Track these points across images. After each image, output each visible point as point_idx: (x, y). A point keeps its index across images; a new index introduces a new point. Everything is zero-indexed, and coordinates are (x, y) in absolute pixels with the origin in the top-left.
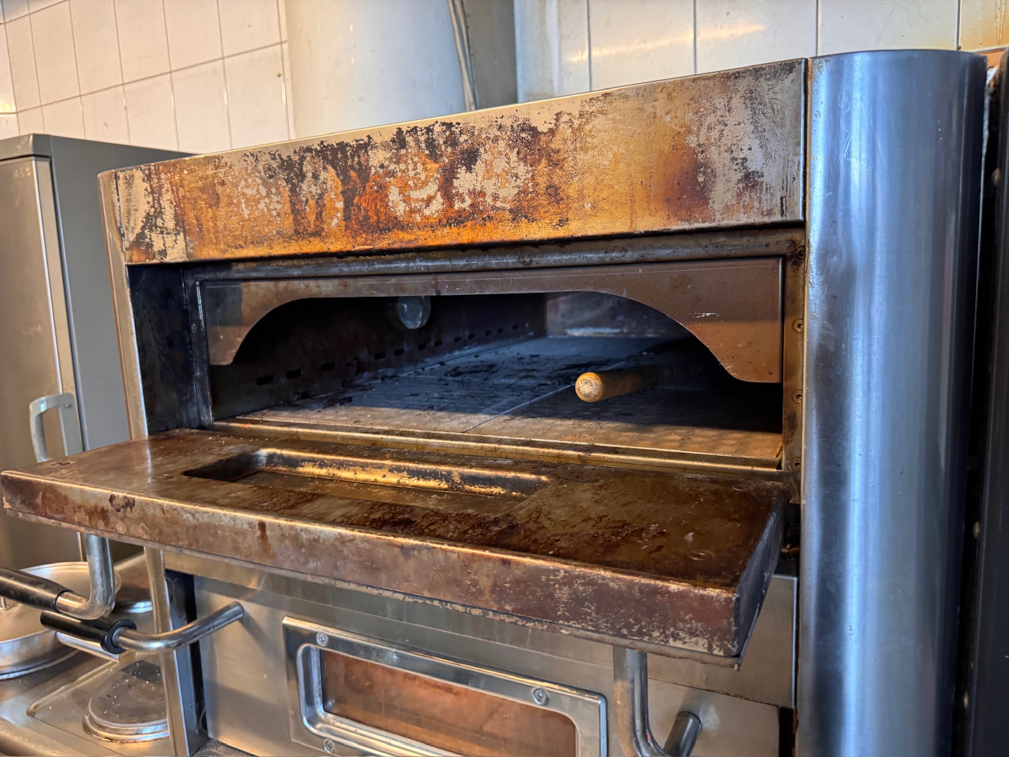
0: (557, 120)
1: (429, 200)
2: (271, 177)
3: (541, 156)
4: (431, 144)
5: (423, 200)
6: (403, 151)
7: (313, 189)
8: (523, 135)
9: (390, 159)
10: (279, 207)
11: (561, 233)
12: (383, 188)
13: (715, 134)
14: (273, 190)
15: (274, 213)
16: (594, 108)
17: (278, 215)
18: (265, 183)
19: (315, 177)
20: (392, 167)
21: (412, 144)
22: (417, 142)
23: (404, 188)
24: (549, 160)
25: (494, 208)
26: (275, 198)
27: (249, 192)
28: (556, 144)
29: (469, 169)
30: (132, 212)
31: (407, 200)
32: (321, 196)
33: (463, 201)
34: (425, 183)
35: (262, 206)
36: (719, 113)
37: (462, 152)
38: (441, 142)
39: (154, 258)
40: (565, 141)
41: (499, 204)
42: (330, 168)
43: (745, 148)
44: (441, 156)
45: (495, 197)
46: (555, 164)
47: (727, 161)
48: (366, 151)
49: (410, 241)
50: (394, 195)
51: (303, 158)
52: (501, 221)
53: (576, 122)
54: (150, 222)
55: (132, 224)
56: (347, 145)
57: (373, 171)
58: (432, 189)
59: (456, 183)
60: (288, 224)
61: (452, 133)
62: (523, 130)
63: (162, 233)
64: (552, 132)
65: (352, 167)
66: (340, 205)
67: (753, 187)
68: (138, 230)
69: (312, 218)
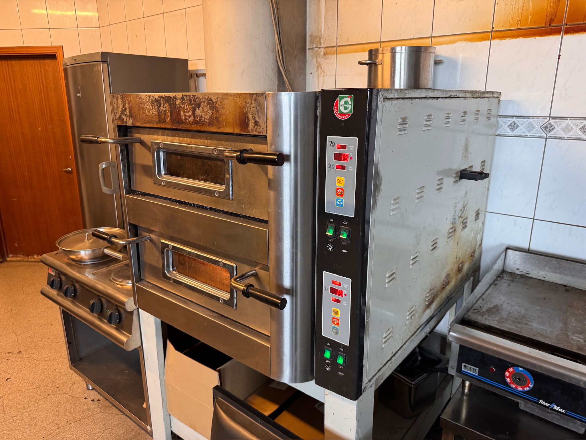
0: (217, 99)
1: (190, 116)
2: (153, 103)
3: (214, 108)
4: (190, 100)
5: (188, 116)
6: (184, 101)
7: (163, 109)
8: (210, 102)
9: (181, 103)
10: (155, 113)
11: (219, 131)
12: (179, 111)
13: (249, 109)
14: (154, 108)
15: (154, 114)
16: (225, 97)
17: (155, 115)
18: (151, 105)
19: (164, 105)
20: (181, 105)
21: (186, 99)
22: (187, 99)
23: (184, 112)
24: (216, 110)
25: (204, 121)
26: (154, 110)
27: (148, 107)
28: (217, 106)
29: (199, 109)
30: (118, 108)
31: (185, 115)
32: (165, 111)
33: (197, 118)
34: (189, 112)
35: (151, 112)
36: (250, 104)
37: (197, 104)
38: (192, 100)
39: (124, 124)
40: (219, 105)
41: (205, 120)
42: (167, 103)
43: (255, 114)
44: (192, 104)
45: (205, 118)
46: (217, 111)
47: (252, 117)
48: (175, 100)
49: (186, 128)
50: (182, 114)
51: (160, 99)
52: (206, 125)
53: (221, 100)
54: (123, 111)
55: (118, 112)
56: (171, 97)
57: (177, 106)
58: (190, 113)
59: (196, 112)
60: (157, 119)
61: (195, 98)
62: (210, 100)
63: (126, 116)
64: (216, 102)
65: (172, 103)
66: (169, 114)
67: (257, 125)
68: (120, 114)
69: (163, 117)
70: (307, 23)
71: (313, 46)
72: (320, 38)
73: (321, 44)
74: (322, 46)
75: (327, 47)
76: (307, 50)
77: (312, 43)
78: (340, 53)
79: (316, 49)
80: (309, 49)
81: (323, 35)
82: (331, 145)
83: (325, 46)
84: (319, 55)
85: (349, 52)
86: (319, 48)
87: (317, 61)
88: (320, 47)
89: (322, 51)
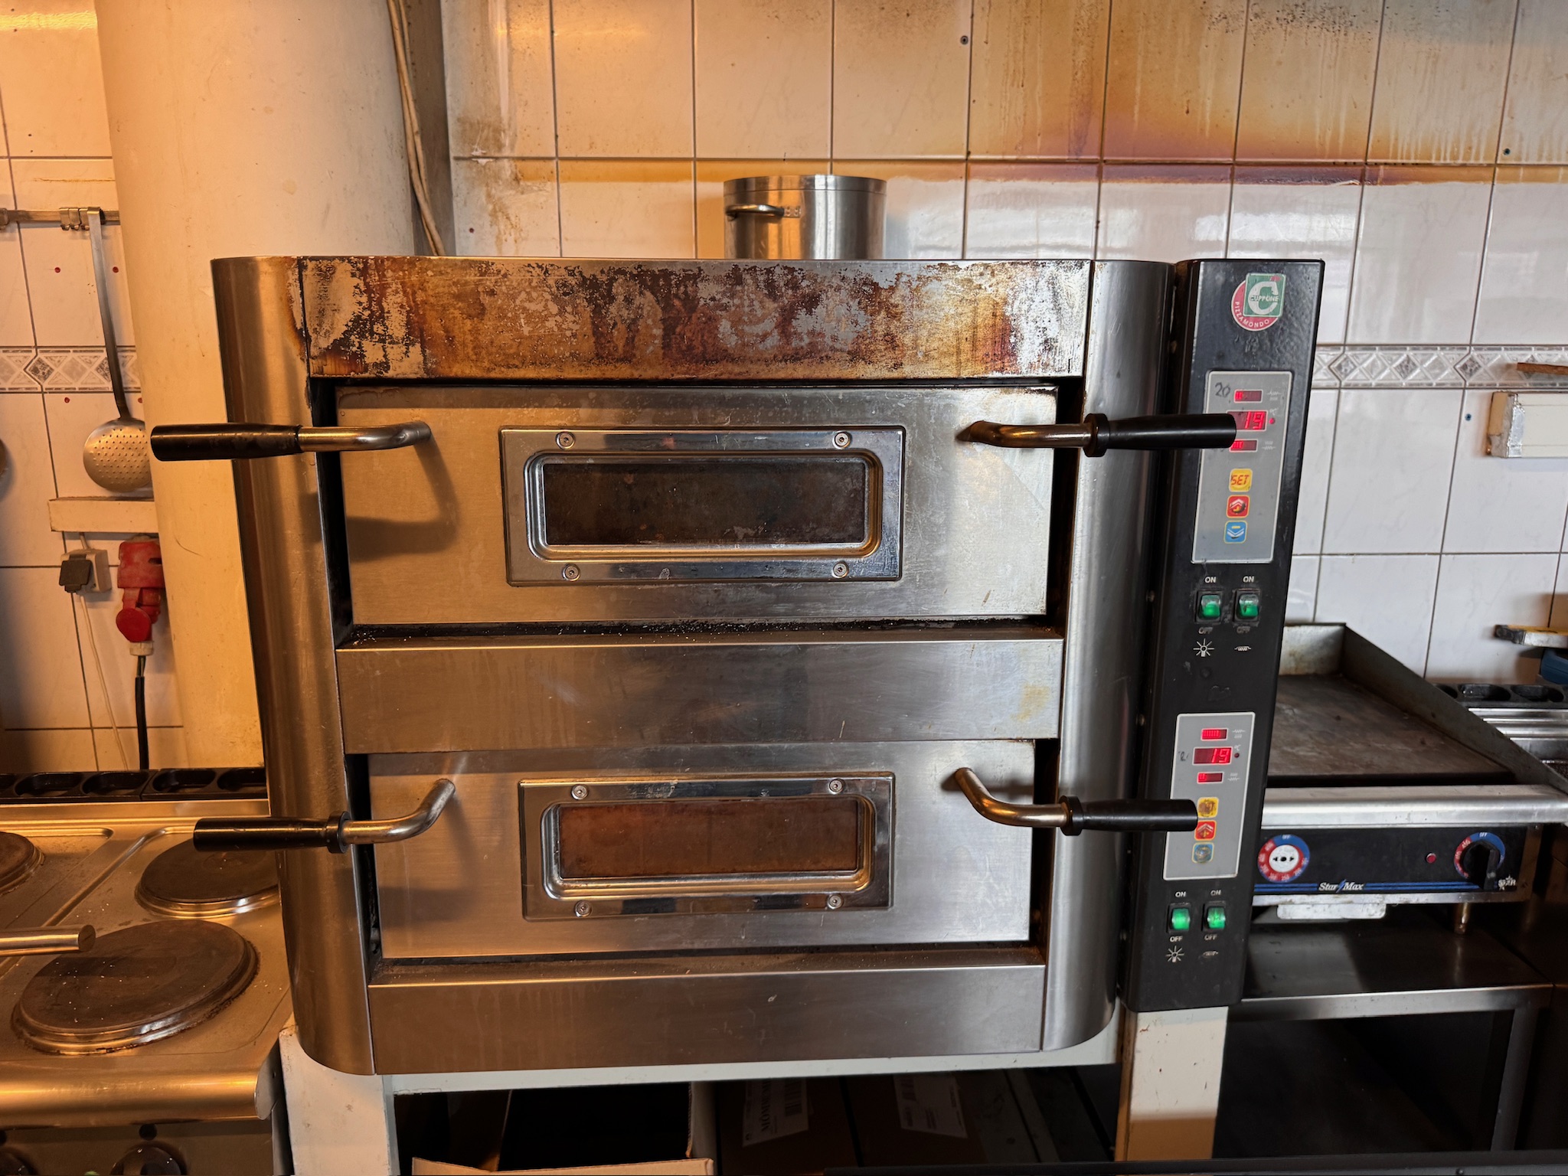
0: (897, 279)
1: (764, 337)
2: (565, 294)
3: (881, 308)
4: (771, 285)
5: (757, 335)
6: (739, 288)
7: (625, 313)
8: (865, 288)
9: (724, 294)
10: (576, 327)
11: (895, 374)
12: (712, 321)
13: (1025, 307)
14: (569, 309)
15: (568, 333)
16: (930, 274)
17: (574, 336)
18: (555, 299)
19: (628, 300)
20: (725, 301)
21: (750, 281)
22: (756, 281)
23: (736, 323)
24: (888, 312)
25: (833, 349)
26: (570, 318)
27: (532, 307)
28: (895, 299)
29: (810, 312)
30: (329, 312)
31: (740, 334)
32: (634, 321)
33: (801, 339)
34: (761, 320)
35: (551, 324)
36: (1029, 291)
37: (804, 296)
38: (782, 284)
39: (366, 370)
40: (903, 298)
41: (837, 346)
42: (648, 293)
43: (1046, 320)
44: (781, 296)
45: (835, 339)
46: (894, 316)
47: (1033, 328)
48: (695, 283)
49: (740, 374)
50: (725, 326)
51: (612, 280)
52: (839, 361)
53: (914, 284)
54: (360, 326)
55: (326, 327)
56: (672, 273)
57: (702, 302)
58: (768, 325)
59: (794, 323)
60: (588, 346)
61: (794, 277)
62: (865, 284)
63: (383, 341)
64: (892, 289)
65: (676, 296)
66: (658, 332)
67: (1050, 349)
68: (337, 334)
69: (621, 344)
70: (448, 82)
71: (472, 150)
72: (498, 131)
73: (500, 147)
74: (506, 152)
75: (523, 159)
76: (452, 161)
77: (467, 140)
78: (569, 179)
79: (483, 161)
80: (457, 159)
81: (505, 121)
82: (1221, 393)
83: (516, 154)
84: (497, 177)
85: (598, 179)
86: (497, 159)
87: (489, 196)
88: (497, 155)
89: (507, 168)
